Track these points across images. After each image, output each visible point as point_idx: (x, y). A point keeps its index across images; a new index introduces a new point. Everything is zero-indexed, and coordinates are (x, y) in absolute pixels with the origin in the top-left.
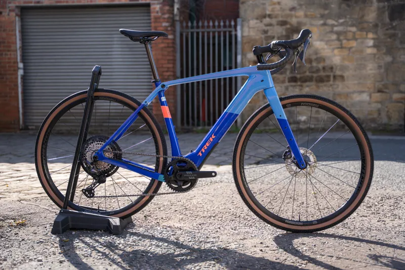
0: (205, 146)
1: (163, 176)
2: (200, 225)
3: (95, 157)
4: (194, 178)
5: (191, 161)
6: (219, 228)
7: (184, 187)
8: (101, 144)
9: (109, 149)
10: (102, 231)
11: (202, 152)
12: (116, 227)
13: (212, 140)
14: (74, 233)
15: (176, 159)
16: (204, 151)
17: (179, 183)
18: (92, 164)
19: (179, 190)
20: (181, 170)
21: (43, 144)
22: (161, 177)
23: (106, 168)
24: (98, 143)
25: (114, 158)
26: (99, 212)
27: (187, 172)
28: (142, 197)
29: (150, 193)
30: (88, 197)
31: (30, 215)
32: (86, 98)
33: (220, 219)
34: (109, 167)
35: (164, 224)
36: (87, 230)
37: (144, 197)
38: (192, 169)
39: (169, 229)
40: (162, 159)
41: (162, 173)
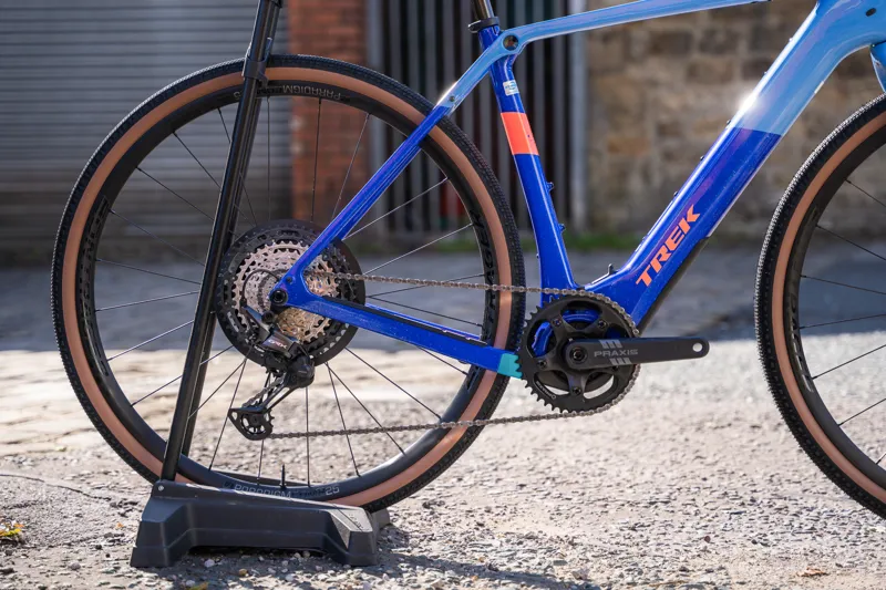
0: (663, 250)
1: (515, 357)
2: (633, 529)
3: (275, 296)
4: (628, 362)
5: (615, 305)
6: (707, 539)
7: (588, 395)
8: (292, 250)
9: (320, 267)
10: (307, 554)
11: (652, 273)
12: (358, 537)
13: (686, 228)
14: (210, 563)
15: (561, 295)
16: (657, 267)
17: (572, 381)
18: (267, 318)
19: (574, 404)
20: (579, 337)
21: (81, 252)
22: (509, 362)
23: (311, 335)
24: (283, 245)
25: (339, 296)
26: (283, 488)
27: (603, 342)
28: (440, 433)
29: (467, 420)
30: (251, 437)
31: (24, 511)
32: (240, 88)
33: (692, 510)
34: (321, 329)
35: (506, 527)
36: (250, 551)
37: (447, 431)
38: (617, 331)
39: (530, 544)
40: (506, 300)
41: (510, 348)
